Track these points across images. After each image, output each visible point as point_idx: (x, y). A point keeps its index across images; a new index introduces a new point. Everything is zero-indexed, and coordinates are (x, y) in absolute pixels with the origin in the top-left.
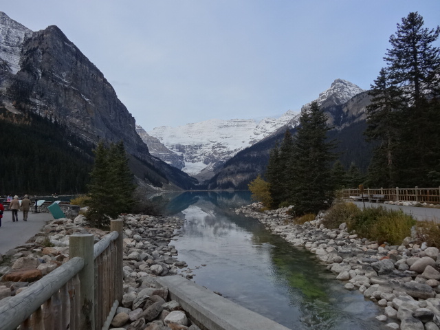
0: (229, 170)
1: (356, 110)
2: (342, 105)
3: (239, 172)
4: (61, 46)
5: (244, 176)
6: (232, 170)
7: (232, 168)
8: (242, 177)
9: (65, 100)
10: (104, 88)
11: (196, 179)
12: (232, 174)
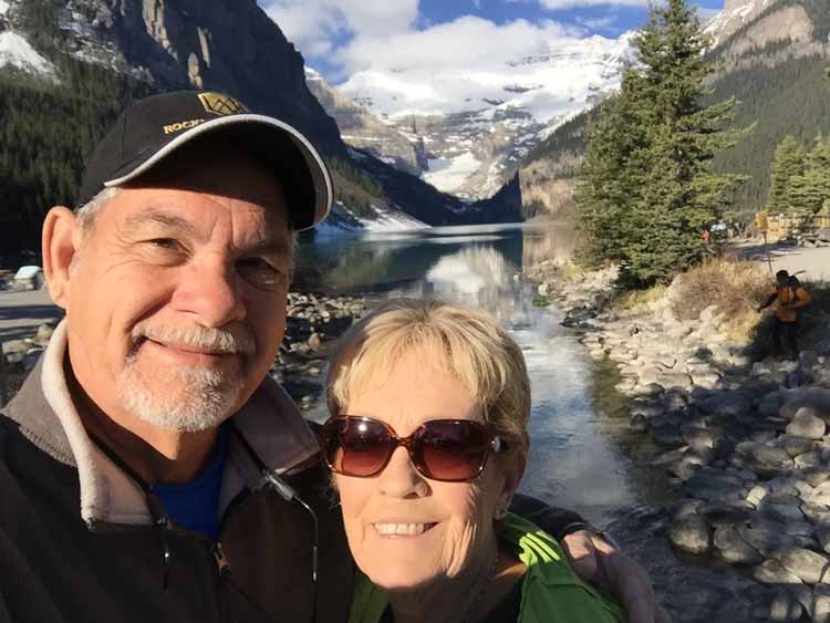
0: (535, 172)
3: (558, 177)
5: (571, 185)
6: (542, 172)
7: (541, 166)
8: (566, 188)
12: (543, 180)
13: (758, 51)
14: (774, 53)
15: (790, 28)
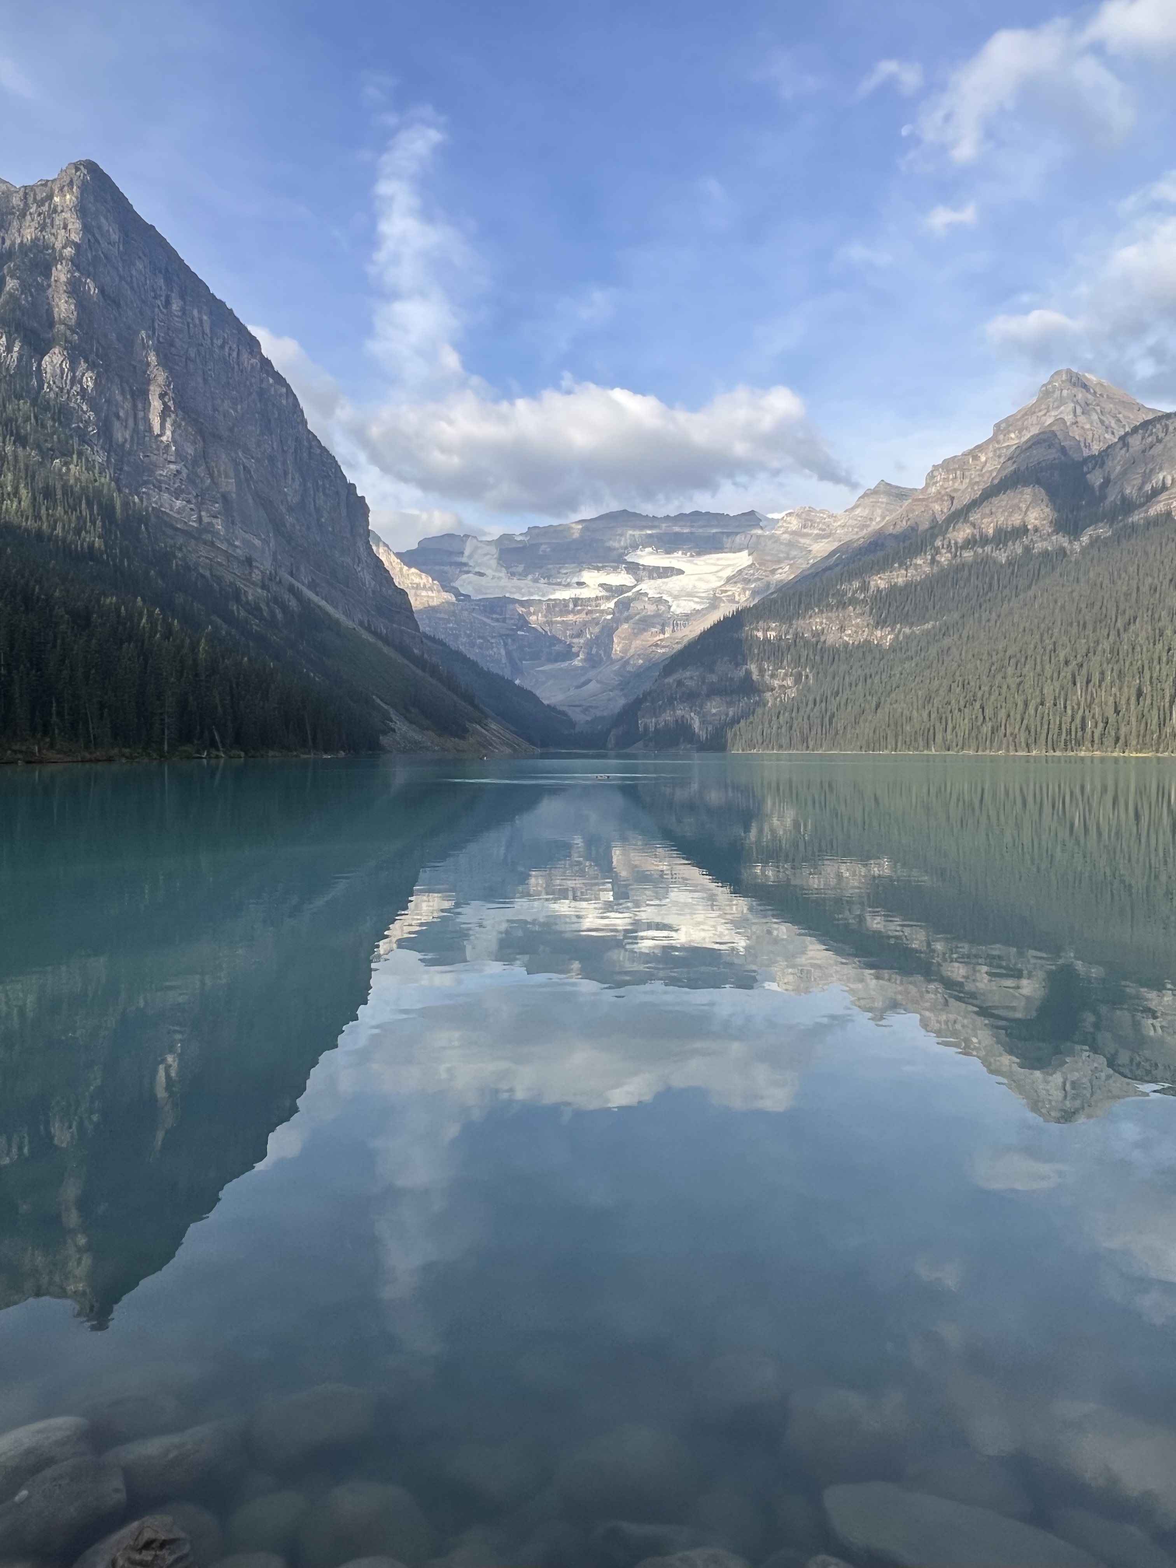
0: (680, 683)
1: (1138, 482)
2: (1086, 461)
3: (714, 691)
4: (115, 237)
5: (730, 704)
6: (690, 683)
7: (689, 676)
8: (723, 708)
9: (136, 430)
10: (262, 393)
11: (563, 713)
12: (691, 697)
13: (984, 540)
14: (1005, 545)
15: (1026, 513)
